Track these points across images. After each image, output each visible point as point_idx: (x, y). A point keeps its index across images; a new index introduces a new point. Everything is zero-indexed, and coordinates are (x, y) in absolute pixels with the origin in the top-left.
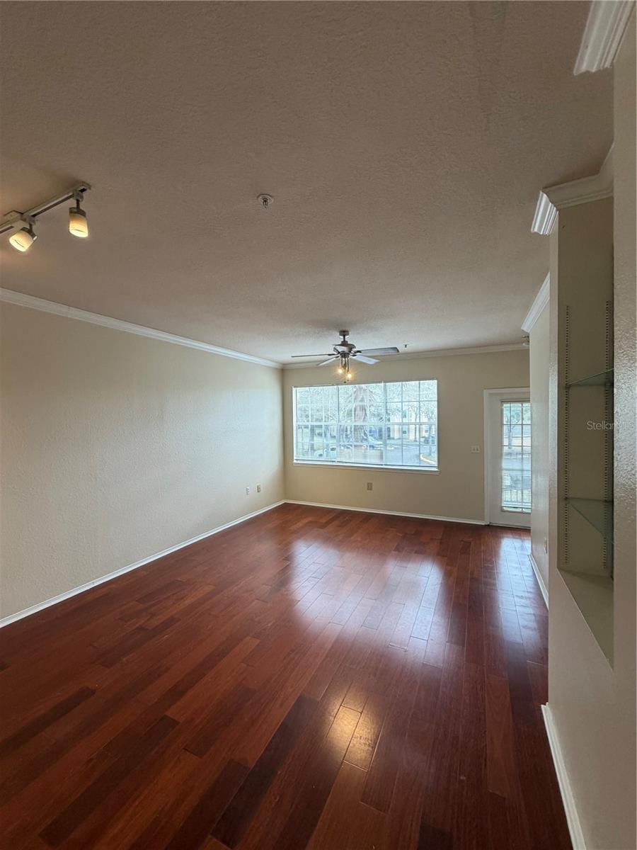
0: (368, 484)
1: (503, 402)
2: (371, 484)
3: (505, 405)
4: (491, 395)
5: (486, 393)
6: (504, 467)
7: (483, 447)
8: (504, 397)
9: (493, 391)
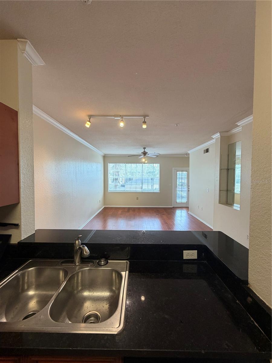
0: (137, 198)
1: (177, 171)
2: (138, 198)
3: (178, 172)
4: (174, 169)
5: (173, 168)
6: (177, 190)
7: (172, 185)
8: (178, 170)
9: (175, 168)
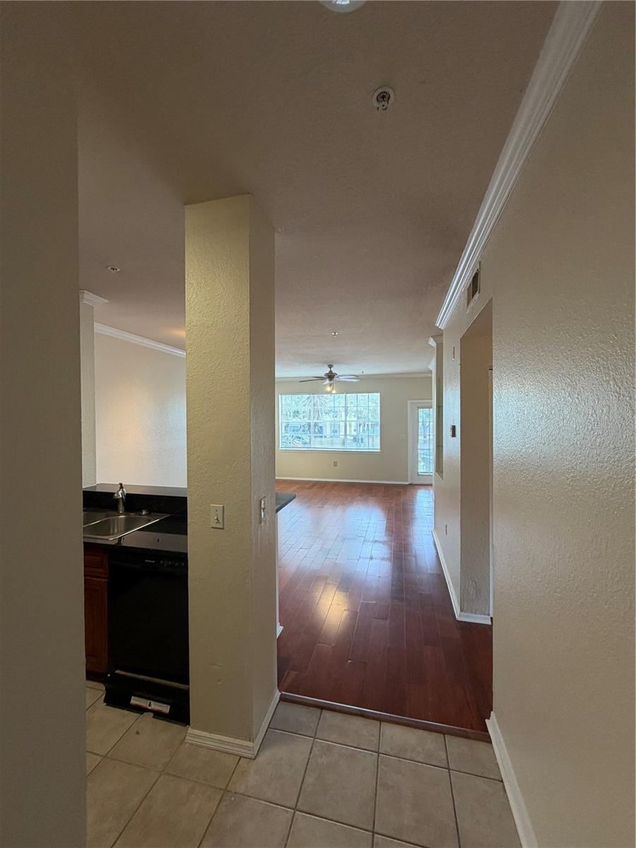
1: (419, 408)
2: (336, 462)
3: (420, 410)
4: (412, 403)
5: (409, 402)
6: (419, 447)
7: (407, 436)
8: (419, 405)
9: (413, 401)
